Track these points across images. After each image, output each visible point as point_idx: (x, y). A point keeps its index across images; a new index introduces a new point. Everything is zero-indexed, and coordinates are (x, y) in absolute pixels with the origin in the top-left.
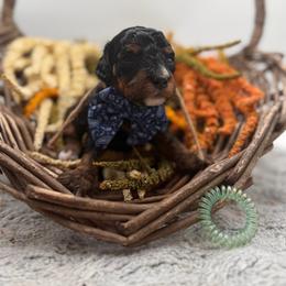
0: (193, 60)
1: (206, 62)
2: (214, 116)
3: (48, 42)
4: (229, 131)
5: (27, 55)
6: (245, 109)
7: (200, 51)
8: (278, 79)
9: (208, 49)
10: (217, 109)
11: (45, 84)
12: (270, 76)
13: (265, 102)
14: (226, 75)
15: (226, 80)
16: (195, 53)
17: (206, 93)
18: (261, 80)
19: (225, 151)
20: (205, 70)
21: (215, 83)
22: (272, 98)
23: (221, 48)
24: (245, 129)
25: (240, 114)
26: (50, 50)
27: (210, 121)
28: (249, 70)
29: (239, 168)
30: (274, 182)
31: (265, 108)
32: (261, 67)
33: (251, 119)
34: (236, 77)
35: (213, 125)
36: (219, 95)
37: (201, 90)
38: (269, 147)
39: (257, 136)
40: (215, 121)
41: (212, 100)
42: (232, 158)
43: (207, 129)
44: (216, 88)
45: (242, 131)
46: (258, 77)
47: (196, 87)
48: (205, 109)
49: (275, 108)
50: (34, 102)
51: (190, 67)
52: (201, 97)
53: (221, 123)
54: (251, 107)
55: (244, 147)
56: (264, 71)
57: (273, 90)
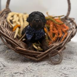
0: (53, 19)
1: (56, 20)
2: (57, 33)
3: (17, 13)
4: (61, 37)
5: (12, 16)
6: (65, 32)
7: (54, 17)
8: (73, 25)
9: (56, 17)
10: (58, 31)
11: (17, 24)
12: (71, 24)
13: (69, 30)
14: (60, 23)
15: (60, 25)
16: (53, 18)
17: (55, 27)
18: (69, 25)
19: (60, 41)
20: (55, 22)
21: (58, 25)
22: (71, 29)
23: (59, 17)
24: (64, 36)
25: (63, 33)
26: (18, 15)
27: (56, 34)
28: (66, 22)
29: (63, 45)
30: (71, 49)
31: (69, 31)
32: (69, 21)
33: (66, 34)
34: (63, 24)
35: (57, 35)
36: (59, 28)
37: (54, 26)
38: (70, 40)
39: (67, 38)
40: (57, 34)
41: (57, 29)
42: (61, 43)
43: (55, 36)
44: (58, 26)
45: (64, 37)
46: (68, 24)
47: (53, 26)
48: (55, 31)
49: (72, 32)
50: (15, 28)
51: (52, 21)
52: (54, 28)
53: (59, 34)
54: (66, 31)
55: (64, 40)
56: (70, 23)
57: (71, 27)
